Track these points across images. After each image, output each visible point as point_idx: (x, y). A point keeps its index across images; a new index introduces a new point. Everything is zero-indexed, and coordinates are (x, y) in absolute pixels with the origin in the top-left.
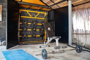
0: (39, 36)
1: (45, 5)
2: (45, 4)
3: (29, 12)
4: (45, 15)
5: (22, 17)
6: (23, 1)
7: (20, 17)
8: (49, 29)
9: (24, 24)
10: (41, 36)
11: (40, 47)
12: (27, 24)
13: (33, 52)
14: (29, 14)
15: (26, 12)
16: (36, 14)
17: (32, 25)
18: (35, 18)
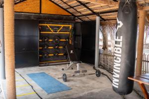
0: (62, 54)
1: (70, 15)
2: (71, 13)
3: (50, 26)
4: (71, 28)
5: (41, 32)
6: (42, 13)
7: (40, 33)
8: (72, 52)
9: (44, 42)
10: (64, 55)
11: (63, 69)
12: (47, 41)
13: (56, 75)
14: (50, 29)
15: (47, 26)
16: (59, 27)
17: (54, 42)
18: (58, 33)
